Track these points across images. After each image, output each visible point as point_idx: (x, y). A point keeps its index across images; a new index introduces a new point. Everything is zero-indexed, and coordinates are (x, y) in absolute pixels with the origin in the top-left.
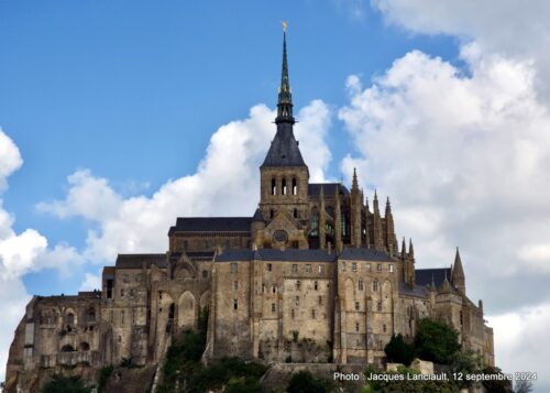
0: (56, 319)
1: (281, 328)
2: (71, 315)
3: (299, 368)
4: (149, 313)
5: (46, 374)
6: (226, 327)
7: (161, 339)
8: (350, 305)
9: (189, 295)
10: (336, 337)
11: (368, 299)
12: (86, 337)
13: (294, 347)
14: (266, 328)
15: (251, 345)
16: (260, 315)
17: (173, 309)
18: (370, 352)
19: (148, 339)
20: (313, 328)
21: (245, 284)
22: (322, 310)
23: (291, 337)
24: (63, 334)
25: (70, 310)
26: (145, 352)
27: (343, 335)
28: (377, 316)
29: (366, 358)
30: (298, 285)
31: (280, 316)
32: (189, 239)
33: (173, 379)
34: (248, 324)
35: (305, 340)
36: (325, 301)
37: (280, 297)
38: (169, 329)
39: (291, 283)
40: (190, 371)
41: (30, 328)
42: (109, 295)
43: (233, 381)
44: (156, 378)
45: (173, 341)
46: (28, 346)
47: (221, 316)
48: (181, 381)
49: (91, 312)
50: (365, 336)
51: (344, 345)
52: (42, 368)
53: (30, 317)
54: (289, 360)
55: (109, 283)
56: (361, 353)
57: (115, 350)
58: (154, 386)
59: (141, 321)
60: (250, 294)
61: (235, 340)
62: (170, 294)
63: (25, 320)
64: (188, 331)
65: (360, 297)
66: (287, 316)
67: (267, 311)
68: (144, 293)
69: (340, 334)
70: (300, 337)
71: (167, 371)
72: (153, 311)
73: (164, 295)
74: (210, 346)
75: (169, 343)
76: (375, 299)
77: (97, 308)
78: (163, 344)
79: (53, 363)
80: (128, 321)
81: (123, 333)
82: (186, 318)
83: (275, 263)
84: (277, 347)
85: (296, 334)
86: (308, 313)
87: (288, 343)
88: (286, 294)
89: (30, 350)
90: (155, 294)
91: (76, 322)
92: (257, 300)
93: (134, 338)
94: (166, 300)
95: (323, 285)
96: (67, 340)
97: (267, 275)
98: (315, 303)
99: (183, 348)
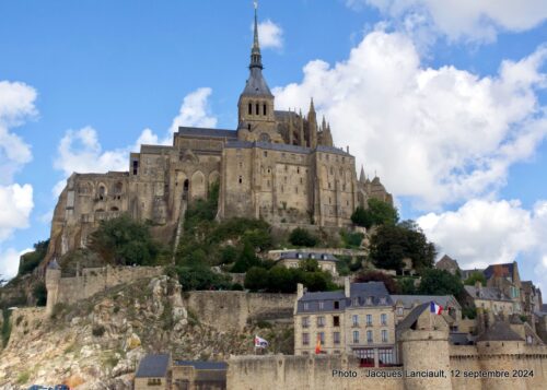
0: (91, 190)
1: (274, 198)
2: (102, 188)
3: (293, 228)
4: (167, 186)
5: (87, 227)
6: (233, 196)
7: (178, 205)
8: (325, 185)
9: (200, 174)
10: (316, 207)
11: (336, 182)
12: (116, 203)
13: (284, 213)
14: (264, 198)
15: (253, 210)
16: (259, 188)
17: (186, 184)
18: (340, 220)
19: (167, 205)
20: (297, 200)
21: (248, 165)
22: (302, 188)
23: (281, 206)
24: (96, 201)
25: (102, 184)
26: (164, 214)
27: (322, 205)
28: (343, 194)
29: (337, 223)
30: (286, 169)
31: (274, 190)
32: (190, 140)
33: (193, 233)
34: (250, 193)
35: (291, 209)
36: (304, 182)
37: (273, 176)
38: (185, 197)
39: (281, 167)
40: (207, 227)
41: (71, 195)
42: (135, 172)
43: (249, 232)
44: (179, 232)
45: (188, 207)
46: (69, 208)
47: (229, 188)
48: (200, 234)
49: (119, 185)
50: (336, 208)
51: (323, 213)
52: (83, 223)
53: (71, 186)
54: (283, 221)
55: (135, 164)
56: (332, 220)
57: (139, 212)
58: (178, 237)
59: (160, 192)
60: (251, 172)
61: (240, 205)
62: (184, 172)
63: (67, 189)
64: (200, 200)
65: (332, 180)
66: (278, 191)
67: (264, 185)
68: (162, 173)
69: (319, 205)
70: (288, 206)
71: (186, 228)
72: (172, 185)
73: (180, 173)
74: (221, 210)
75: (185, 208)
76: (341, 182)
77: (124, 183)
78: (179, 208)
79: (91, 220)
80: (149, 192)
81: (145, 201)
82: (198, 190)
83: (269, 152)
84: (272, 212)
85: (285, 204)
86: (293, 189)
87: (280, 210)
88: (277, 174)
89: (71, 211)
90: (172, 172)
91: (106, 193)
92: (258, 176)
93: (154, 204)
94: (181, 177)
95: (303, 170)
96: (100, 205)
97: (264, 160)
98: (298, 183)
99: (197, 212)
